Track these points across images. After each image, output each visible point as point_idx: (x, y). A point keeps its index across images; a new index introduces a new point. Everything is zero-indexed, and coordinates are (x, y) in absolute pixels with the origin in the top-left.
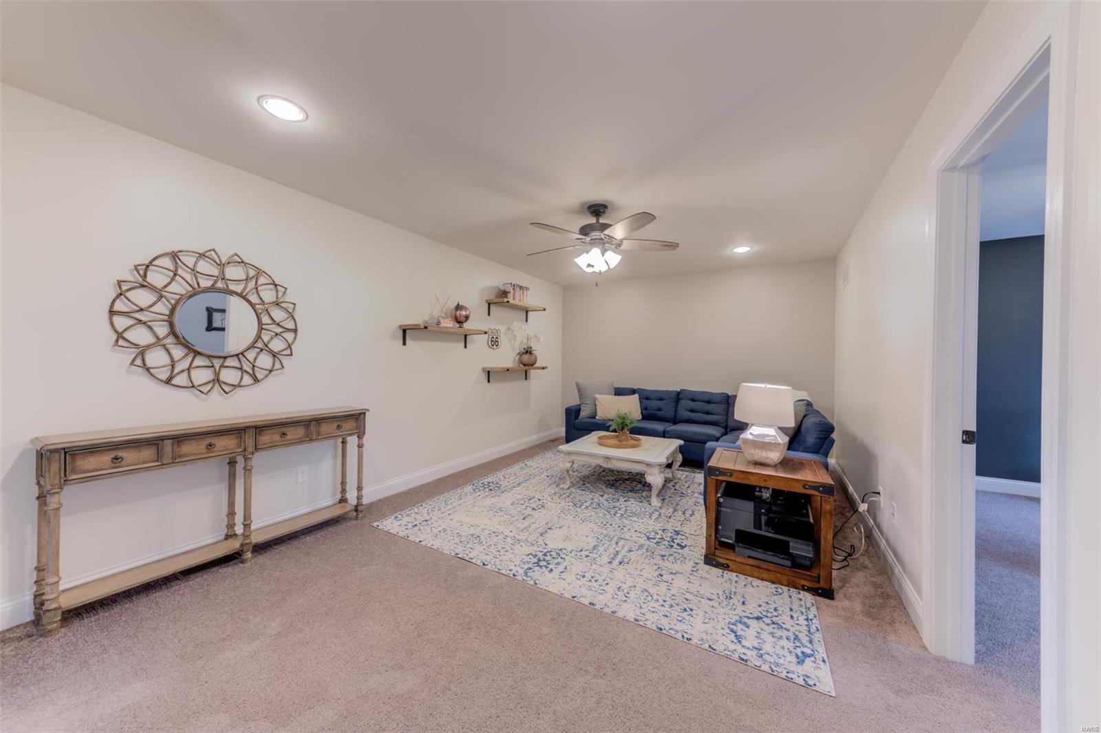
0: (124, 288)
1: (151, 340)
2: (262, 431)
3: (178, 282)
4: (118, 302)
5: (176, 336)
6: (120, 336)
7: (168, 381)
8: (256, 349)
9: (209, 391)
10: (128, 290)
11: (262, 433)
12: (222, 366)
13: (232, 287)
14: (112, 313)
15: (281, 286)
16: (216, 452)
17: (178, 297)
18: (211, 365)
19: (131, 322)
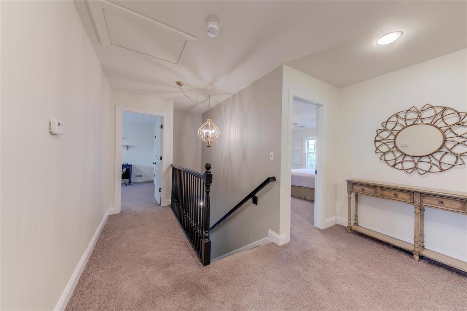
0: (379, 132)
1: (387, 149)
2: (425, 196)
3: (398, 125)
4: (377, 137)
5: (397, 148)
6: (377, 149)
7: (394, 166)
8: (442, 153)
9: (411, 172)
10: (380, 133)
11: (425, 197)
12: (419, 161)
13: (425, 122)
14: (375, 141)
15: (461, 113)
16: (399, 198)
17: (398, 131)
18: (413, 160)
19: (381, 144)
